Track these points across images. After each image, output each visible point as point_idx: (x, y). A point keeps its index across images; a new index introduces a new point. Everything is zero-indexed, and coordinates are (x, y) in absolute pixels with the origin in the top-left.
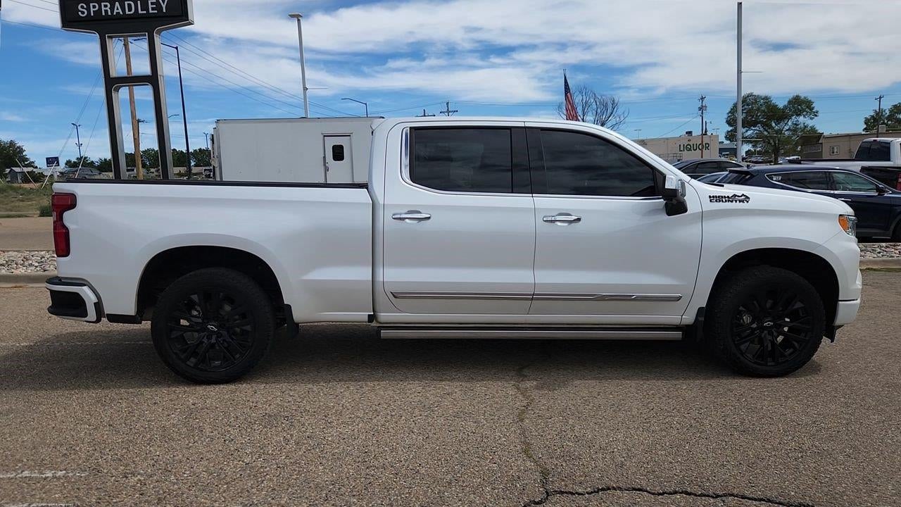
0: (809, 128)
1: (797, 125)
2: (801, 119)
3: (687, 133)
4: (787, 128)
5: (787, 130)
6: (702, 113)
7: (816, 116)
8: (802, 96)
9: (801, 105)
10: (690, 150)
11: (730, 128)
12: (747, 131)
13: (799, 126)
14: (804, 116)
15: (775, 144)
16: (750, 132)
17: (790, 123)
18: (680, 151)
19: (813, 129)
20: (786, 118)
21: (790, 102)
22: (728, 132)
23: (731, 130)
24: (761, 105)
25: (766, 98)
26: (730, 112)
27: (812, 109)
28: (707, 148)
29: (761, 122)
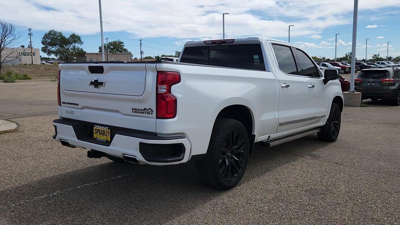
0: (80, 49)
1: (75, 47)
2: (76, 45)
3: (21, 46)
4: (71, 48)
5: (71, 49)
6: (30, 37)
7: (82, 44)
8: (76, 34)
9: (75, 38)
10: (25, 55)
11: (44, 46)
12: (52, 48)
13: (76, 48)
14: (78, 43)
15: (66, 55)
16: (53, 49)
17: (71, 46)
18: (20, 55)
19: (82, 50)
20: (70, 43)
21: (71, 36)
22: (43, 48)
23: (44, 47)
24: (58, 36)
25: (60, 33)
26: (43, 38)
27: (80, 41)
28: (34, 55)
29: (58, 44)
